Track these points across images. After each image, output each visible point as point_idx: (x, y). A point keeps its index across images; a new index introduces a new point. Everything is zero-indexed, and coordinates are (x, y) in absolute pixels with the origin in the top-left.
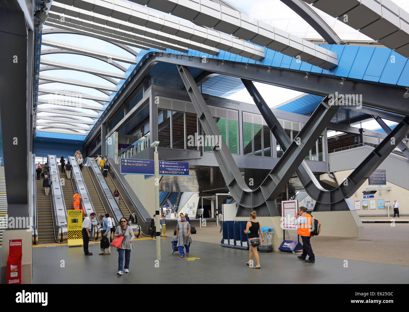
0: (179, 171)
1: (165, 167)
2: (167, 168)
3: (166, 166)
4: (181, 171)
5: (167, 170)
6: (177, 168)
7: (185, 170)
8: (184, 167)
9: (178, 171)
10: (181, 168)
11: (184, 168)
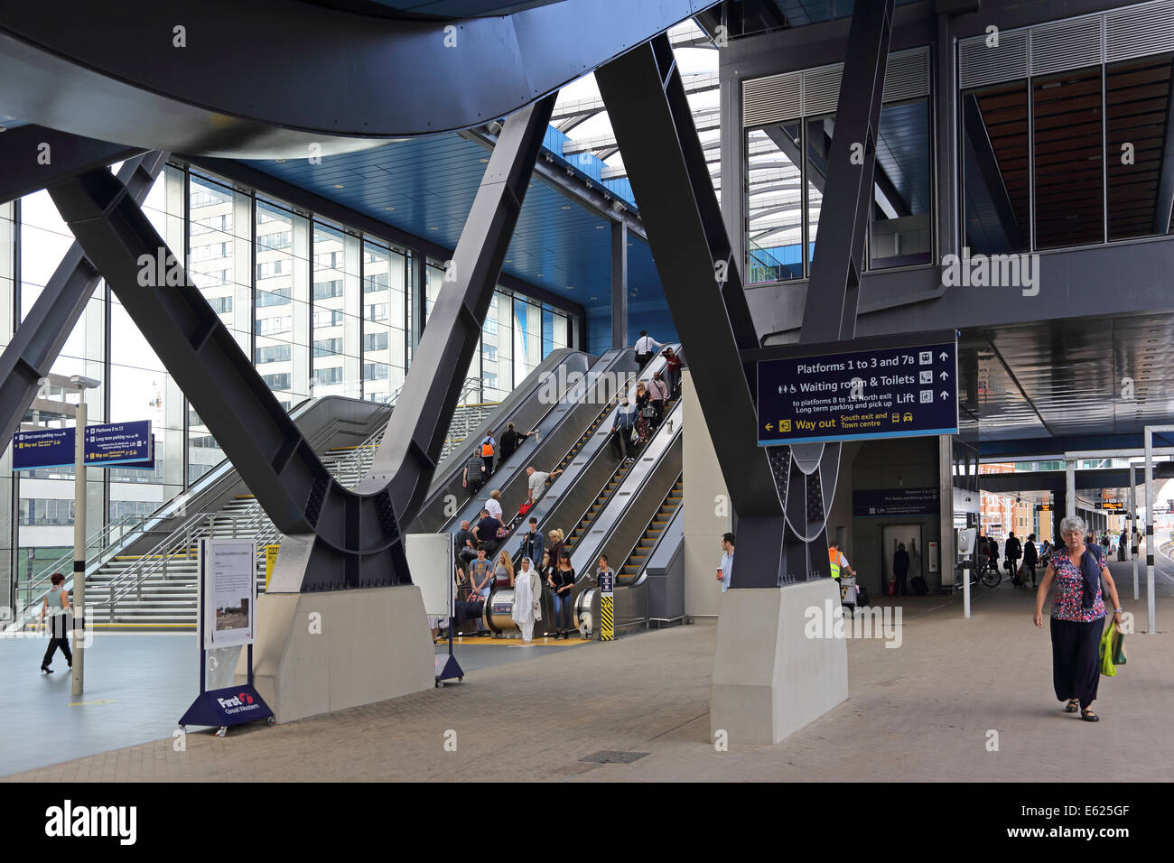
0: (126, 449)
1: (96, 443)
2: (100, 442)
3: (99, 439)
4: (131, 448)
5: (101, 451)
6: (121, 441)
7: (139, 444)
8: (137, 436)
9: (122, 449)
10: (130, 440)
11: (135, 440)
